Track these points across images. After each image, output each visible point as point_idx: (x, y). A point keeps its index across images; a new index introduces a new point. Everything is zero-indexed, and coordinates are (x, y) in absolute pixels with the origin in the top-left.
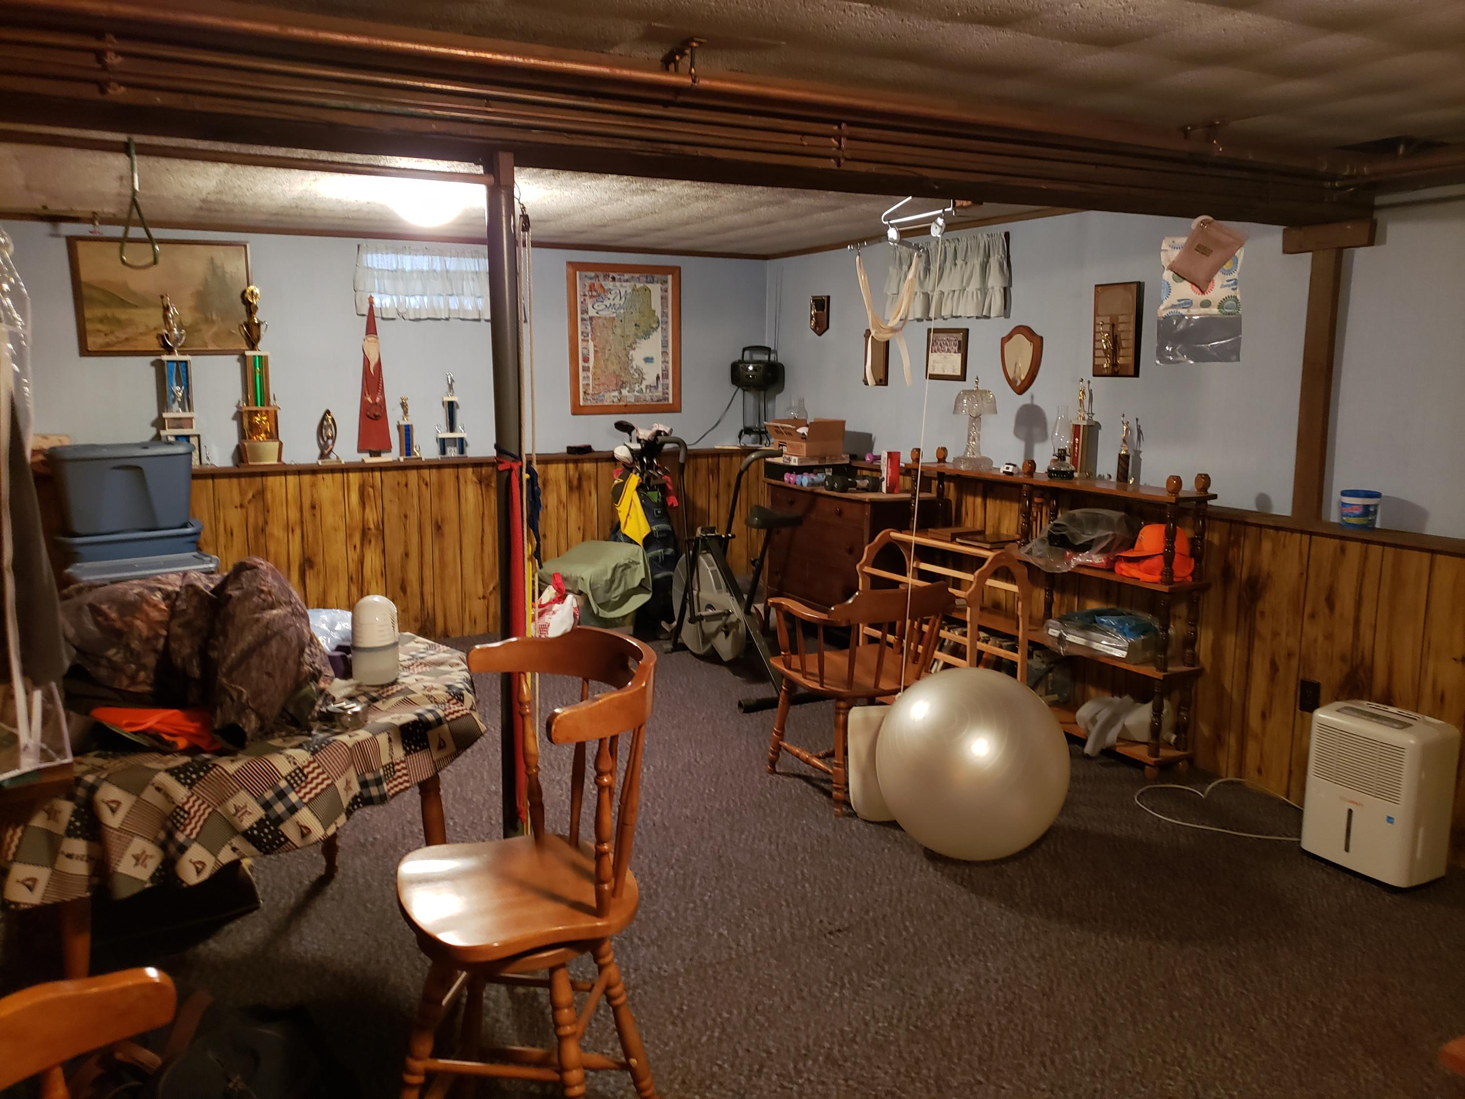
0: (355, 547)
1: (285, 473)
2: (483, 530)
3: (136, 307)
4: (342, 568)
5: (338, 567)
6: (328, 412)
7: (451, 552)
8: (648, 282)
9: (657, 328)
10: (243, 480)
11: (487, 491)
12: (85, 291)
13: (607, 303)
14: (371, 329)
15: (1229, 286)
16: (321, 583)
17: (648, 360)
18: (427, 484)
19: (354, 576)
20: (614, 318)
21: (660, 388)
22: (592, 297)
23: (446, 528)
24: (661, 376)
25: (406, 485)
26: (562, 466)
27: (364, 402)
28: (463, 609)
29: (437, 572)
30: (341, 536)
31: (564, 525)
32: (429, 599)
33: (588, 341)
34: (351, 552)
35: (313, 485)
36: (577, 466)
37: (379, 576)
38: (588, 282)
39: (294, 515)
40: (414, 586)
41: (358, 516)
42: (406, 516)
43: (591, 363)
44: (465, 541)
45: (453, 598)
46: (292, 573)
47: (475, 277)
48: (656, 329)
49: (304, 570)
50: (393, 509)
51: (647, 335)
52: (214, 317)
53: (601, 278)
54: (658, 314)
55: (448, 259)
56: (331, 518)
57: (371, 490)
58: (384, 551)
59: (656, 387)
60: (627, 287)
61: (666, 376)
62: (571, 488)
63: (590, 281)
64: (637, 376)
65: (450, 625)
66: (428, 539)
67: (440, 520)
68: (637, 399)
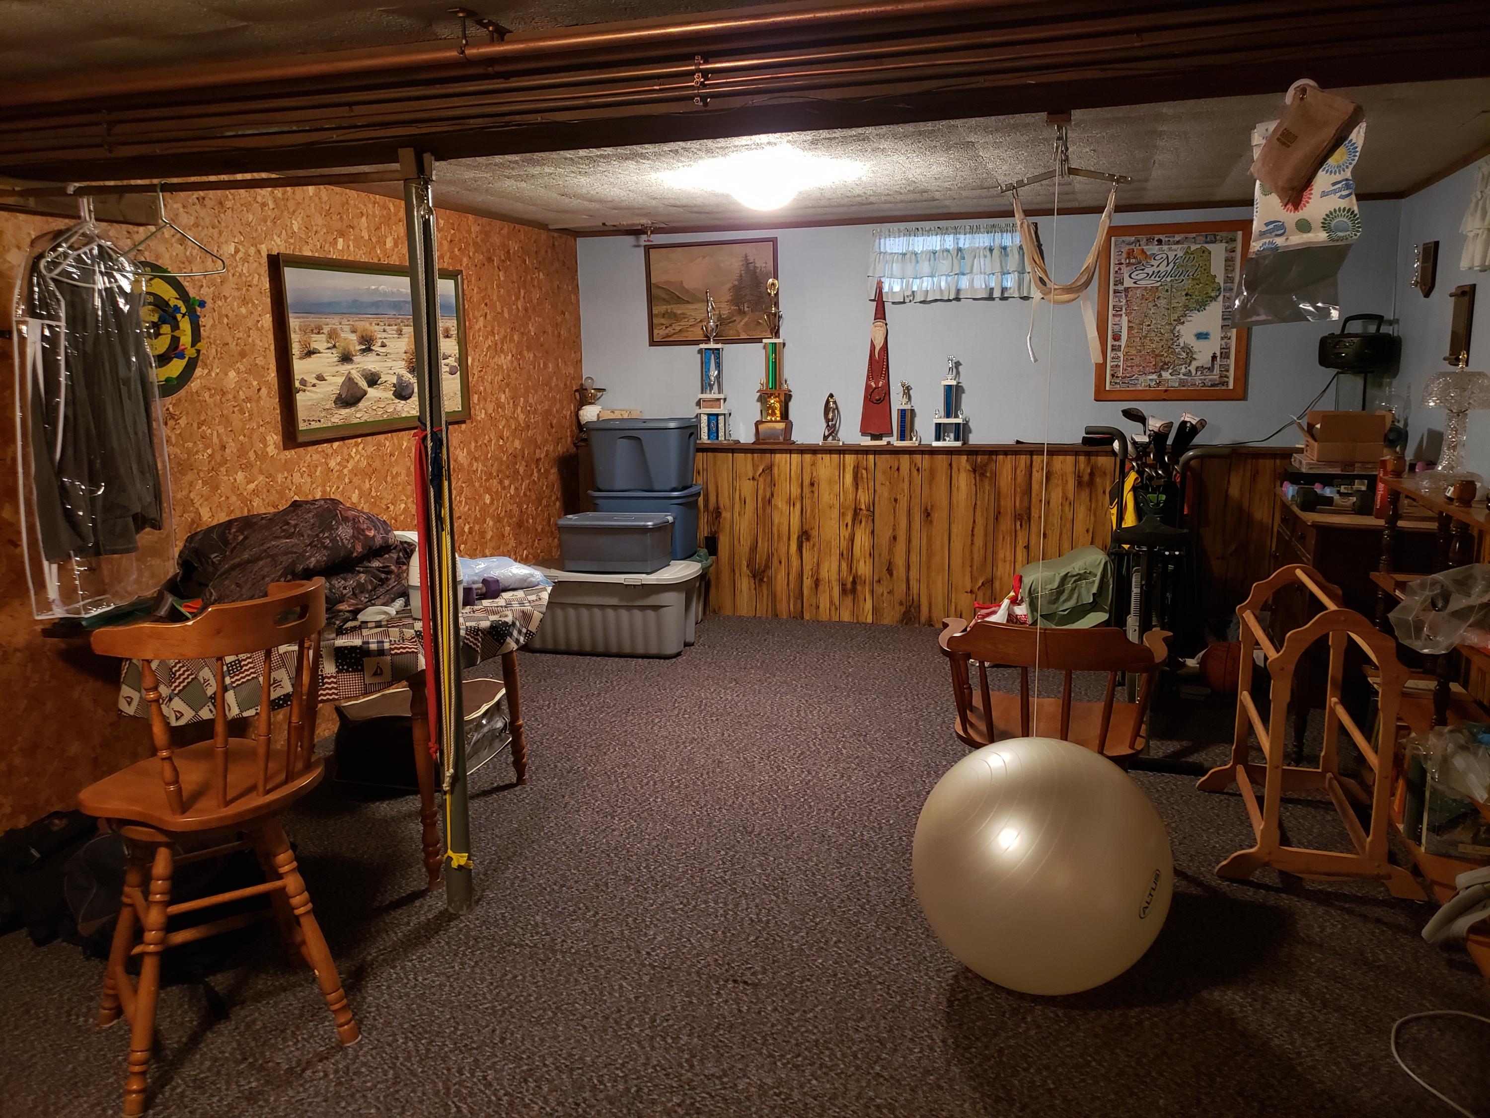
0: (847, 525)
1: (790, 452)
2: (974, 521)
3: (688, 302)
4: (835, 543)
5: (831, 542)
6: (831, 396)
7: (938, 543)
8: (1206, 243)
9: (1217, 296)
10: (756, 455)
11: (981, 480)
12: (654, 291)
13: (1149, 270)
14: (880, 314)
15: (1334, 192)
16: (816, 555)
17: (1202, 336)
18: (918, 470)
19: (845, 553)
20: (1157, 288)
21: (1217, 371)
22: (1128, 265)
23: (935, 516)
24: (1218, 354)
25: (898, 469)
26: (1070, 459)
27: (868, 386)
28: (949, 601)
29: (924, 559)
30: (835, 514)
31: (1069, 525)
32: (914, 585)
33: (1121, 315)
34: (843, 528)
35: (813, 464)
36: (1089, 459)
37: (868, 556)
38: (1125, 249)
39: (795, 491)
40: (900, 570)
41: (851, 496)
42: (896, 500)
43: (1123, 343)
44: (954, 530)
45: (939, 589)
46: (791, 543)
47: (988, 253)
48: (1215, 299)
49: (802, 542)
50: (884, 493)
51: (1202, 306)
52: (746, 309)
53: (1143, 242)
54: (1220, 279)
55: (962, 237)
56: (826, 496)
57: (864, 472)
58: (873, 532)
59: (1211, 369)
60: (1179, 251)
61: (1225, 355)
62: (1080, 484)
63: (1128, 247)
64: (1184, 355)
65: (934, 615)
66: (916, 525)
67: (929, 508)
68: (1182, 383)
